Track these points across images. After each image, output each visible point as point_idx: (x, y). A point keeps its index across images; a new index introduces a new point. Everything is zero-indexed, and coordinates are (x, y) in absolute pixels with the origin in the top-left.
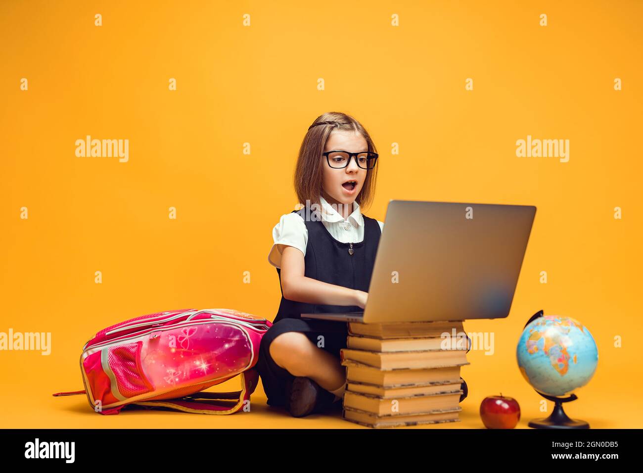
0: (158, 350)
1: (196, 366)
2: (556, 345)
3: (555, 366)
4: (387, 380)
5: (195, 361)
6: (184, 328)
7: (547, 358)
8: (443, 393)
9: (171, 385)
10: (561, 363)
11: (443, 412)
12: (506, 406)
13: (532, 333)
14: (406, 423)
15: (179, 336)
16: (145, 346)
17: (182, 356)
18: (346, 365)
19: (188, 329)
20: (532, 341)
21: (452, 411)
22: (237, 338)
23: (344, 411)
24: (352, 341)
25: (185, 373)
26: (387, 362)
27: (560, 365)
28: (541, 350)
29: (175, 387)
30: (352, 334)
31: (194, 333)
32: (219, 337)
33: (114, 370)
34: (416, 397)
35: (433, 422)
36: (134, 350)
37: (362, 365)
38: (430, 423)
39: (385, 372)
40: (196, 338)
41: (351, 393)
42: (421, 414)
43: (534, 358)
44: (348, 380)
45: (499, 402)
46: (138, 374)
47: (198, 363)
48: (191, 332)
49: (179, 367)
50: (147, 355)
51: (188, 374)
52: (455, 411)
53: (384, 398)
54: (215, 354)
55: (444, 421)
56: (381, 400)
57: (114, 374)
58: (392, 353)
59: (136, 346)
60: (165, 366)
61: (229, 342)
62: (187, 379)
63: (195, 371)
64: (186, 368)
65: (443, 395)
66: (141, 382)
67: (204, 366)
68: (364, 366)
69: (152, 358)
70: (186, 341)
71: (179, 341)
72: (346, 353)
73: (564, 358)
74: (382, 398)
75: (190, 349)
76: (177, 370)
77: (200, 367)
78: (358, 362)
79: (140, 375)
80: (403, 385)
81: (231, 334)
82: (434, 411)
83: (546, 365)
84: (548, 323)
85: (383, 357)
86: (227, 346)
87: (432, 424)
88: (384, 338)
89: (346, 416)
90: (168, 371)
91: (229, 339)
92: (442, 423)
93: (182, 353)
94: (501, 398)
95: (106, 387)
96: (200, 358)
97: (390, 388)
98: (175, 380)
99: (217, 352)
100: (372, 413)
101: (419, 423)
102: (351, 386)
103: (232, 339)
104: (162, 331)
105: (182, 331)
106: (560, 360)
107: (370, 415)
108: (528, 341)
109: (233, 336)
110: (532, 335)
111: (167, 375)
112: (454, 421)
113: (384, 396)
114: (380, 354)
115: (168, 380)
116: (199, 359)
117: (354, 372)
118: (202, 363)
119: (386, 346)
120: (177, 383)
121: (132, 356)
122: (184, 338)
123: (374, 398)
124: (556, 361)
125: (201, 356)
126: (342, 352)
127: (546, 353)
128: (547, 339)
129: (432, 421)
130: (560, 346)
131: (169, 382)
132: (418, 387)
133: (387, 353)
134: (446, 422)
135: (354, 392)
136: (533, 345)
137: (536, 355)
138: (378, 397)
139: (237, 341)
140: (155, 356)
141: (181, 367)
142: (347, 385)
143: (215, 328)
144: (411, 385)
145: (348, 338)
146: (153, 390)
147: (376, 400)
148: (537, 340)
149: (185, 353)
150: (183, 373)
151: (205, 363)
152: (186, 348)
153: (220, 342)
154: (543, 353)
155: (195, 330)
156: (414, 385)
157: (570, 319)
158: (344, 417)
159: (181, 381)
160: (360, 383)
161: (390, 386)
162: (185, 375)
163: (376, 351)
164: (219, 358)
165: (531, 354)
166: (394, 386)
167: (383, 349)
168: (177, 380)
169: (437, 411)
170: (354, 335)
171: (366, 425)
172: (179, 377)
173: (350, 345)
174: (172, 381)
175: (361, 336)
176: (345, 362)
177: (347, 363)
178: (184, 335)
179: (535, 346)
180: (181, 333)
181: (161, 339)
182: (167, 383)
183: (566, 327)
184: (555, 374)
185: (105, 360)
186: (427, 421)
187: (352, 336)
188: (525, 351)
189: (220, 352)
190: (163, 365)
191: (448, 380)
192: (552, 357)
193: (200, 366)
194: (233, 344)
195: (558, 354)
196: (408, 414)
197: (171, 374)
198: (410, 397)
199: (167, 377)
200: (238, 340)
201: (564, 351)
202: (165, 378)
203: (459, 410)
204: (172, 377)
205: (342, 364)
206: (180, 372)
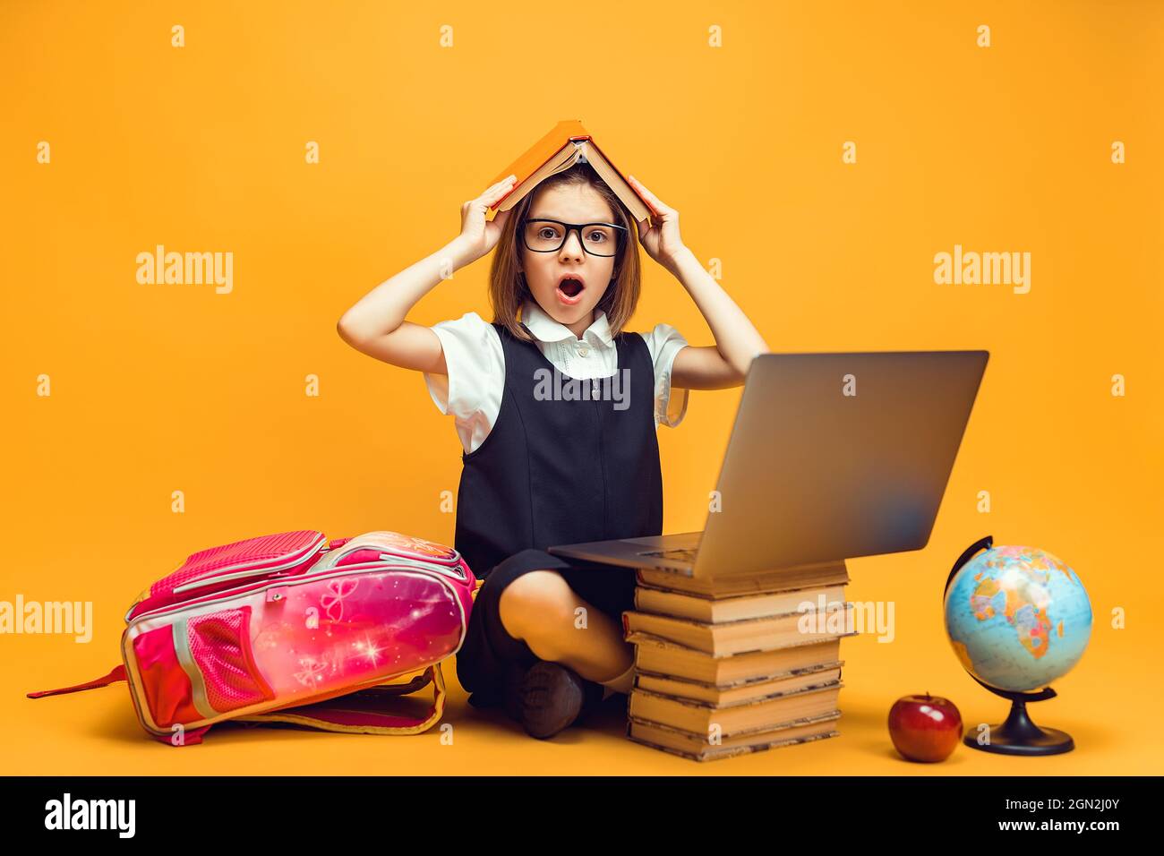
0: (282, 622)
1: (356, 652)
2: (1027, 605)
3: (1024, 642)
4: (723, 675)
5: (355, 642)
6: (332, 581)
7: (1011, 630)
8: (812, 688)
9: (308, 689)
10: (1034, 637)
11: (812, 722)
12: (938, 716)
13: (980, 581)
14: (751, 747)
15: (324, 596)
16: (257, 615)
17: (330, 634)
18: (637, 642)
19: (340, 582)
20: (981, 598)
21: (827, 719)
22: (435, 599)
23: (630, 724)
24: (644, 596)
25: (334, 666)
26: (725, 642)
27: (1034, 641)
28: (1000, 613)
29: (315, 691)
30: (645, 583)
31: (352, 591)
32: (402, 598)
33: (200, 663)
34: (770, 700)
35: (795, 742)
36: (236, 623)
37: (671, 644)
38: (790, 744)
39: (721, 659)
40: (357, 599)
41: (647, 693)
42: (776, 729)
43: (984, 629)
44: (638, 668)
45: (924, 709)
46: (245, 670)
47: (359, 646)
48: (346, 588)
49: (323, 656)
50: (261, 632)
51: (341, 666)
52: (832, 718)
53: (718, 706)
54: (394, 629)
55: (813, 738)
56: (713, 711)
57: (200, 671)
58: (731, 623)
59: (240, 615)
60: (296, 652)
61: (421, 606)
62: (338, 677)
63: (355, 661)
64: (337, 656)
65: (812, 691)
66: (249, 684)
67: (372, 652)
68: (678, 647)
69: (271, 637)
70: (337, 606)
71: (323, 605)
72: (633, 619)
73: (1042, 628)
74: (715, 708)
75: (345, 619)
76: (319, 660)
77: (363, 654)
78: (663, 639)
79: (250, 670)
80: (748, 681)
81: (425, 593)
82: (797, 721)
83: (1009, 640)
84: (1009, 563)
85: (717, 633)
86: (416, 614)
87: (795, 744)
88: (716, 597)
89: (633, 734)
90: (302, 662)
91: (421, 600)
92: (810, 741)
93: (329, 627)
94: (927, 699)
95: (182, 695)
96: (365, 638)
97: (728, 688)
98: (315, 677)
99: (397, 626)
100: (692, 732)
101: (772, 744)
102: (644, 681)
103: (428, 601)
104: (290, 586)
105: (329, 586)
106: (1034, 632)
107: (690, 737)
108: (973, 597)
109: (427, 597)
110: (980, 585)
111: (299, 669)
112: (829, 737)
113: (717, 703)
114: (711, 627)
115: (301, 679)
116: (363, 639)
117: (649, 654)
118: (367, 647)
119: (720, 612)
120: (319, 685)
121: (232, 636)
122: (332, 599)
123: (697, 706)
124: (1029, 634)
125: (368, 633)
126: (625, 616)
127: (1009, 619)
128: (1011, 594)
129: (793, 739)
130: (1034, 606)
131: (304, 682)
132: (773, 681)
133: (723, 624)
134: (816, 739)
135: (653, 693)
136: (983, 604)
137: (989, 623)
138: (707, 705)
139: (437, 605)
140: (277, 634)
141: (327, 654)
142: (637, 679)
143: (392, 579)
144: (762, 679)
145: (636, 591)
146: (272, 697)
147: (703, 711)
148: (991, 594)
149: (334, 627)
150: (330, 667)
151: (375, 646)
152: (337, 618)
153: (405, 608)
154: (1004, 619)
155: (354, 583)
156: (766, 678)
157: (1046, 555)
158: (629, 734)
159: (327, 680)
160: (666, 677)
161: (727, 683)
162: (335, 670)
163: (705, 621)
164: (402, 637)
165: (979, 620)
166: (735, 684)
167: (715, 618)
168: (320, 678)
169: (803, 721)
170: (650, 586)
171: (681, 754)
172: (323, 672)
173: (640, 604)
174: (309, 680)
175: (666, 590)
176: (633, 636)
177: (639, 638)
178: (333, 594)
179: (988, 607)
180: (325, 591)
181: (287, 602)
182: (300, 684)
183: (1042, 571)
184: (1025, 656)
185: (183, 644)
186: (786, 741)
187: (647, 589)
188: (967, 614)
189: (403, 626)
190: (292, 651)
191: (820, 664)
192: (1020, 627)
193: (365, 651)
194: (427, 611)
195: (1032, 621)
196: (756, 731)
197: (308, 667)
198: (760, 701)
199: (301, 674)
200: (439, 603)
201: (1041, 615)
202: (295, 675)
203: (837, 717)
204: (310, 673)
205: (627, 640)
206: (325, 664)
